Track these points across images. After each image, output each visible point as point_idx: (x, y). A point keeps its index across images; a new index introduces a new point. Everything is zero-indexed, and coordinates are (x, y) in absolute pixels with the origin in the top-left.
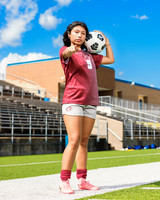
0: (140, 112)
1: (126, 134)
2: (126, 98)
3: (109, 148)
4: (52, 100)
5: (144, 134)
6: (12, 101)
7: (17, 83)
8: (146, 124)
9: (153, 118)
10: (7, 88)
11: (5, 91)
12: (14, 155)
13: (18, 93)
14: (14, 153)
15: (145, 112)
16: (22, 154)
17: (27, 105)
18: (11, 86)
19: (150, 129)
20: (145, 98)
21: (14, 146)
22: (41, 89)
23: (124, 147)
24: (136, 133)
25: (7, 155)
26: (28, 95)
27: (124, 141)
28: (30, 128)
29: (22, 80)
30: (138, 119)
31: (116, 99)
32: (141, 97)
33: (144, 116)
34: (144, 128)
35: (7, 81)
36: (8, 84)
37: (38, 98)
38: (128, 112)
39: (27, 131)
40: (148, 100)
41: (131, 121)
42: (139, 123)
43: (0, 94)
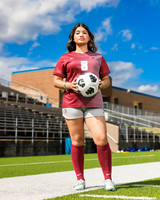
0: (135, 117)
1: (122, 137)
2: (122, 105)
4: (53, 106)
5: (138, 137)
6: (16, 106)
7: (21, 90)
8: (140, 129)
9: (147, 123)
10: (12, 94)
11: (10, 96)
13: (22, 98)
14: (18, 154)
15: (140, 117)
16: (25, 155)
17: (30, 110)
18: (16, 92)
19: (144, 133)
20: (140, 105)
21: (18, 148)
22: (43, 95)
24: (131, 137)
25: (11, 156)
26: (31, 101)
27: (119, 144)
29: (26, 87)
30: (133, 124)
31: (113, 105)
32: (136, 104)
33: (138, 121)
34: (137, 132)
36: (13, 90)
37: (41, 104)
38: (124, 117)
39: (30, 134)
40: (143, 106)
41: (127, 126)
42: (134, 127)
43: (5, 99)
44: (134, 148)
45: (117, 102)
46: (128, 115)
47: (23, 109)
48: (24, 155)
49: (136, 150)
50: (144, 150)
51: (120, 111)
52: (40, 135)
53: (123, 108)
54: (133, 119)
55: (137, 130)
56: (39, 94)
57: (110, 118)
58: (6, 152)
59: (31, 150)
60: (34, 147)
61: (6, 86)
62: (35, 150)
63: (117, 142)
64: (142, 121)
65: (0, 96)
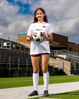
3: (64, 74)
7: (22, 43)
10: (18, 46)
12: (19, 77)
14: (20, 76)
17: (27, 54)
21: (20, 73)
23: (71, 74)
24: (77, 67)
26: (27, 49)
28: (27, 64)
29: (25, 42)
35: (18, 42)
36: (18, 44)
38: (74, 57)
41: (75, 62)
45: (70, 49)
46: (76, 56)
47: (23, 53)
53: (74, 53)
57: (67, 58)
58: (14, 75)
59: (26, 74)
60: (28, 73)
62: (28, 74)
63: (70, 70)
65: (12, 46)
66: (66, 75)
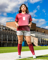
0: (43, 36)
1: (39, 42)
5: (44, 42)
6: (7, 32)
8: (44, 39)
9: (46, 37)
10: (6, 28)
11: (6, 29)
13: (9, 29)
14: (8, 46)
15: (44, 36)
17: (12, 33)
18: (7, 28)
19: (46, 40)
20: (44, 32)
21: (8, 44)
22: (15, 29)
23: (38, 45)
24: (42, 42)
25: (6, 47)
26: (12, 30)
27: (38, 44)
28: (12, 39)
29: (10, 26)
30: (42, 38)
32: (43, 32)
33: (44, 37)
34: (44, 40)
36: (6, 27)
37: (15, 31)
39: (11, 40)
40: (45, 32)
41: (40, 38)
42: (42, 39)
43: (4, 30)
44: (42, 45)
45: (37, 31)
46: (41, 35)
47: (9, 33)
48: (10, 46)
49: (43, 46)
50: (45, 46)
51: (39, 34)
52: (14, 40)
53: (39, 33)
54: (42, 36)
55: (43, 39)
56: (14, 28)
57: (35, 36)
58: (4, 45)
59: (12, 45)
60: (13, 44)
61: (5, 26)
63: (37, 43)
64: (45, 37)
65: (3, 28)
66: (35, 46)
